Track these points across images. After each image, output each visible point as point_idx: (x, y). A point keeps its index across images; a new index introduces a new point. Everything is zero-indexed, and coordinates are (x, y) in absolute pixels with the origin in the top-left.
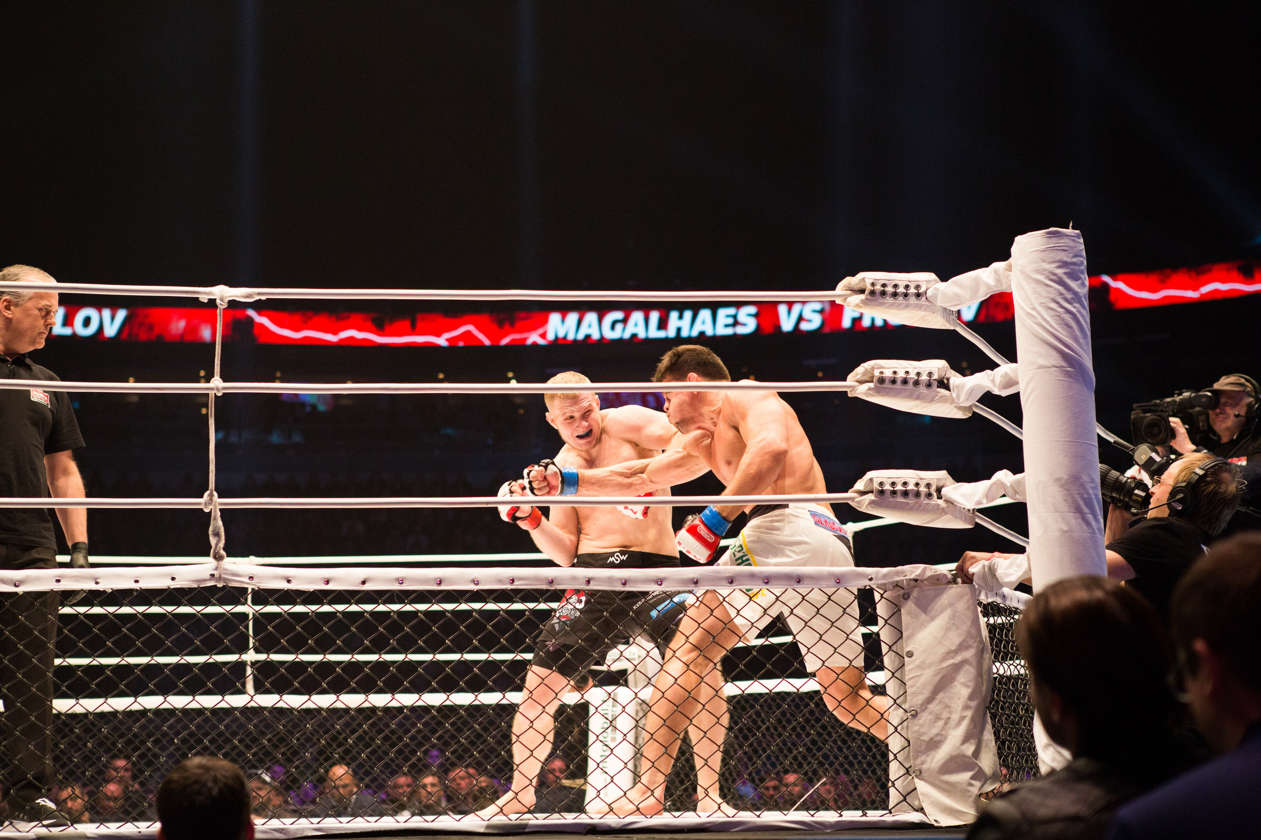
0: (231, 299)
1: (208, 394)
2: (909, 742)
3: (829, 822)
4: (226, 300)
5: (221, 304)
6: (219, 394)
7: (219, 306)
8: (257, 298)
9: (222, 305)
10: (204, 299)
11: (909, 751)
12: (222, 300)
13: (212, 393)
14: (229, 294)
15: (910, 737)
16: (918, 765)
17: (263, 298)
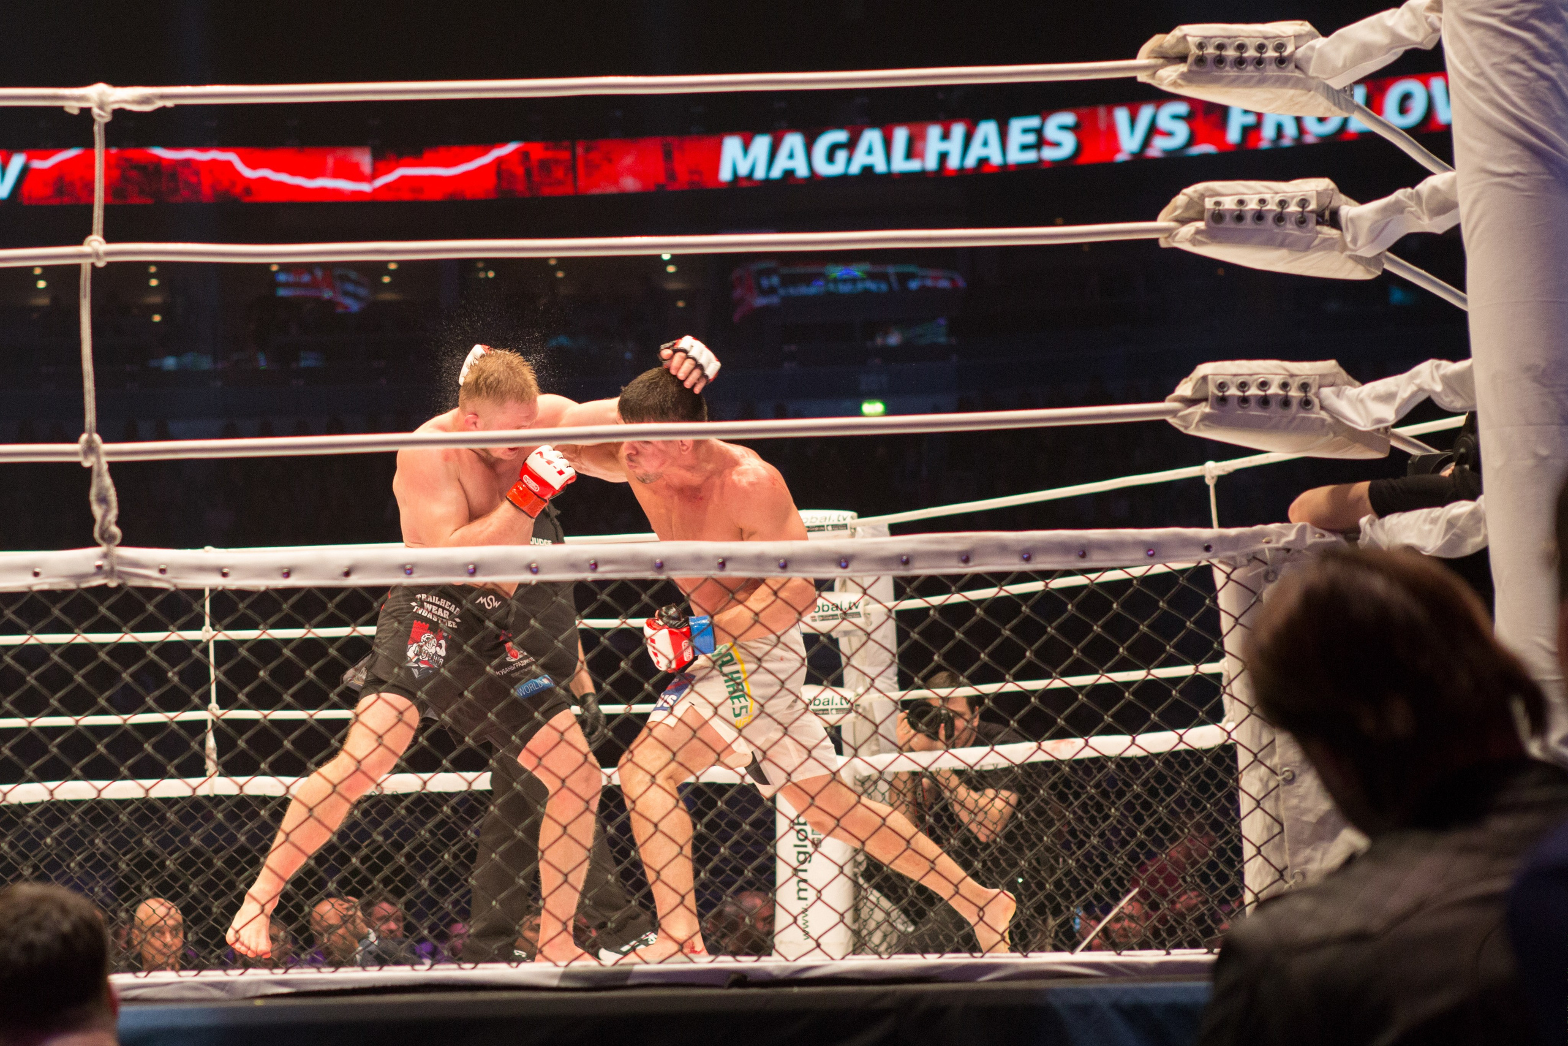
0: (116, 106)
1: (78, 266)
2: (1282, 825)
3: (1145, 964)
4: (110, 108)
5: (100, 116)
6: (101, 264)
7: (97, 119)
8: (160, 104)
9: (102, 117)
10: (73, 107)
11: (1282, 841)
12: (101, 107)
13: (86, 263)
14: (112, 99)
15: (1283, 815)
16: (1299, 865)
17: (170, 103)
